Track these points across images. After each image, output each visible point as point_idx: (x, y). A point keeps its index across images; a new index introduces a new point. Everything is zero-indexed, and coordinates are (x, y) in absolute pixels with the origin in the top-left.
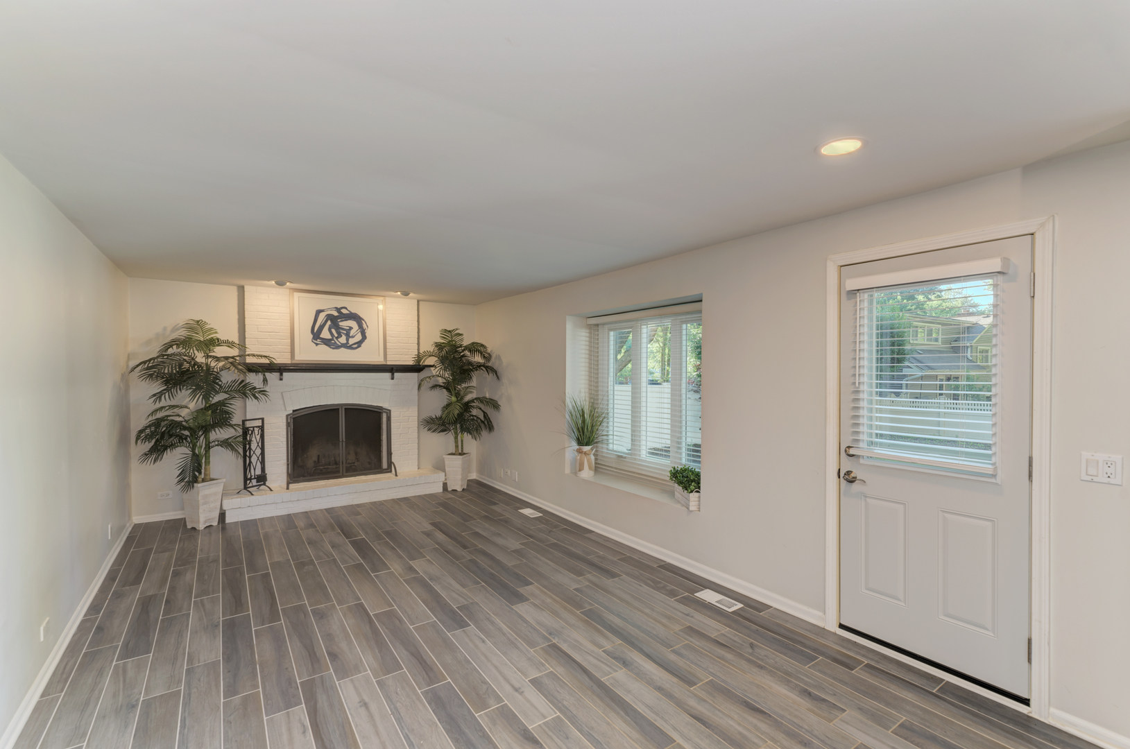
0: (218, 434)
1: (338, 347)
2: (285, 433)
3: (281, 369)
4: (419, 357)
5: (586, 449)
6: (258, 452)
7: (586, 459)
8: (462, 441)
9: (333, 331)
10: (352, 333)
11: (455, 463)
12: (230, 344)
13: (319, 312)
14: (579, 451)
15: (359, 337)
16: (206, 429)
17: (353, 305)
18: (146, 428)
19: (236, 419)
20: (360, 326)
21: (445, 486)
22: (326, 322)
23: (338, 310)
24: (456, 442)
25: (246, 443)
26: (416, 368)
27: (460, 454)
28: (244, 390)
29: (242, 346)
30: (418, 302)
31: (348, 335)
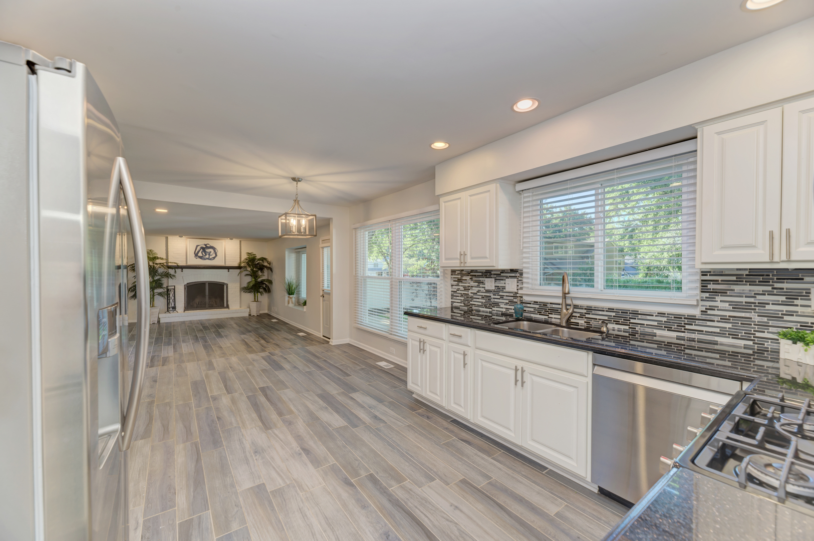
0: (159, 290)
1: (205, 259)
2: (184, 292)
3: (182, 268)
4: (240, 262)
5: (291, 296)
6: (173, 298)
8: (258, 297)
9: (203, 253)
10: (211, 254)
11: (254, 305)
12: (162, 259)
13: (197, 246)
14: (289, 297)
15: (214, 255)
16: (154, 288)
17: (211, 243)
18: (132, 287)
19: (165, 286)
20: (215, 251)
21: (250, 315)
22: (200, 250)
23: (205, 245)
24: (255, 296)
25: (168, 295)
26: (239, 267)
27: (256, 302)
28: (168, 275)
29: (167, 259)
30: (240, 241)
31: (209, 255)
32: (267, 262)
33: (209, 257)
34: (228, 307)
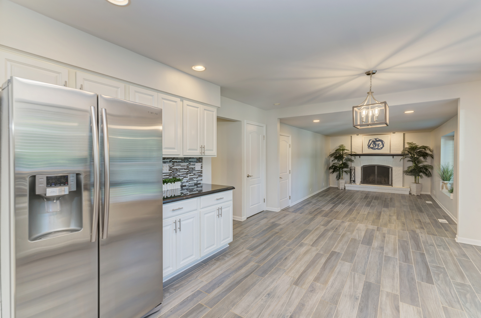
0: (345, 169)
1: (375, 149)
2: (361, 171)
3: (360, 155)
4: (403, 151)
5: (446, 182)
6: (353, 175)
7: (444, 185)
8: (418, 179)
9: (374, 145)
10: (379, 145)
11: (414, 187)
12: (347, 150)
13: (370, 140)
14: (443, 183)
15: (382, 146)
16: (342, 168)
17: (380, 137)
18: (331, 167)
19: (349, 167)
20: (382, 143)
21: (410, 194)
22: (372, 143)
23: (376, 139)
24: (416, 179)
25: (351, 173)
26: (402, 155)
27: (416, 183)
28: (351, 161)
29: (351, 150)
30: (404, 134)
31: (378, 146)
32: (430, 150)
33: (378, 147)
34: (392, 185)
